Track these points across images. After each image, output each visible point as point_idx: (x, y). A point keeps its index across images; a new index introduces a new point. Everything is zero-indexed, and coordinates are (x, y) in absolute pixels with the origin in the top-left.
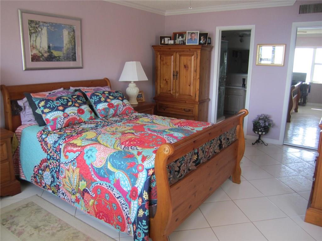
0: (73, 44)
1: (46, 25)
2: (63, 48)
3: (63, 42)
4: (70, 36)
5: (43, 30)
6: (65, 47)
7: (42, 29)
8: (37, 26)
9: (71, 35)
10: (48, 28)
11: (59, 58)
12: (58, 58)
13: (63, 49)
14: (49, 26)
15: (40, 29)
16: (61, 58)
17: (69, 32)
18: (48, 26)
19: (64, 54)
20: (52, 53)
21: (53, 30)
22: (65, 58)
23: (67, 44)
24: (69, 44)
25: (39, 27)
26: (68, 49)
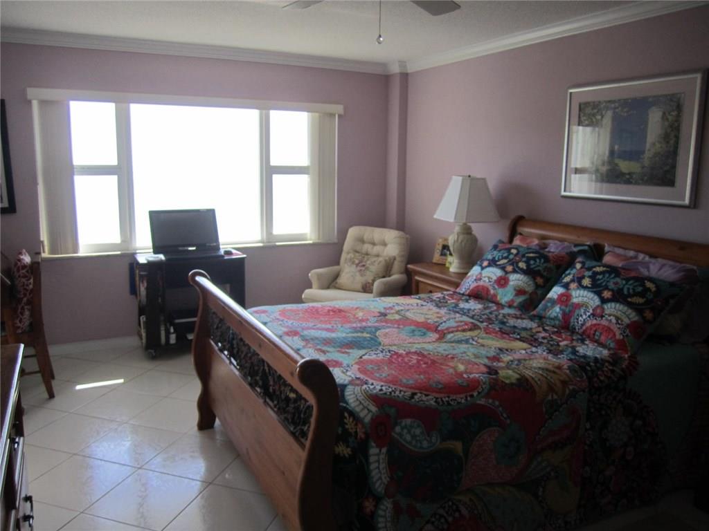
0: (672, 142)
1: (613, 105)
2: (643, 152)
3: (646, 137)
4: (666, 123)
5: (604, 119)
6: (649, 150)
7: (602, 117)
8: (595, 111)
9: (670, 118)
10: (614, 113)
11: (631, 177)
12: (628, 177)
13: (642, 156)
14: (618, 108)
15: (599, 117)
16: (634, 176)
17: (664, 113)
18: (615, 108)
19: (643, 167)
20: (617, 165)
21: (625, 114)
22: (646, 178)
23: (654, 144)
24: (660, 142)
25: (598, 112)
26: (656, 154)
